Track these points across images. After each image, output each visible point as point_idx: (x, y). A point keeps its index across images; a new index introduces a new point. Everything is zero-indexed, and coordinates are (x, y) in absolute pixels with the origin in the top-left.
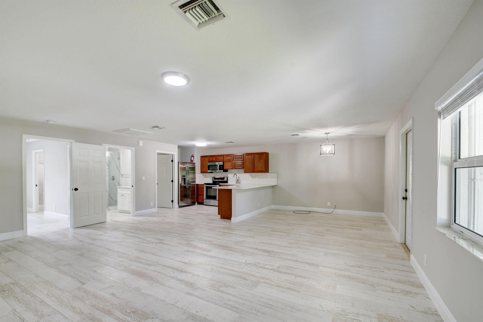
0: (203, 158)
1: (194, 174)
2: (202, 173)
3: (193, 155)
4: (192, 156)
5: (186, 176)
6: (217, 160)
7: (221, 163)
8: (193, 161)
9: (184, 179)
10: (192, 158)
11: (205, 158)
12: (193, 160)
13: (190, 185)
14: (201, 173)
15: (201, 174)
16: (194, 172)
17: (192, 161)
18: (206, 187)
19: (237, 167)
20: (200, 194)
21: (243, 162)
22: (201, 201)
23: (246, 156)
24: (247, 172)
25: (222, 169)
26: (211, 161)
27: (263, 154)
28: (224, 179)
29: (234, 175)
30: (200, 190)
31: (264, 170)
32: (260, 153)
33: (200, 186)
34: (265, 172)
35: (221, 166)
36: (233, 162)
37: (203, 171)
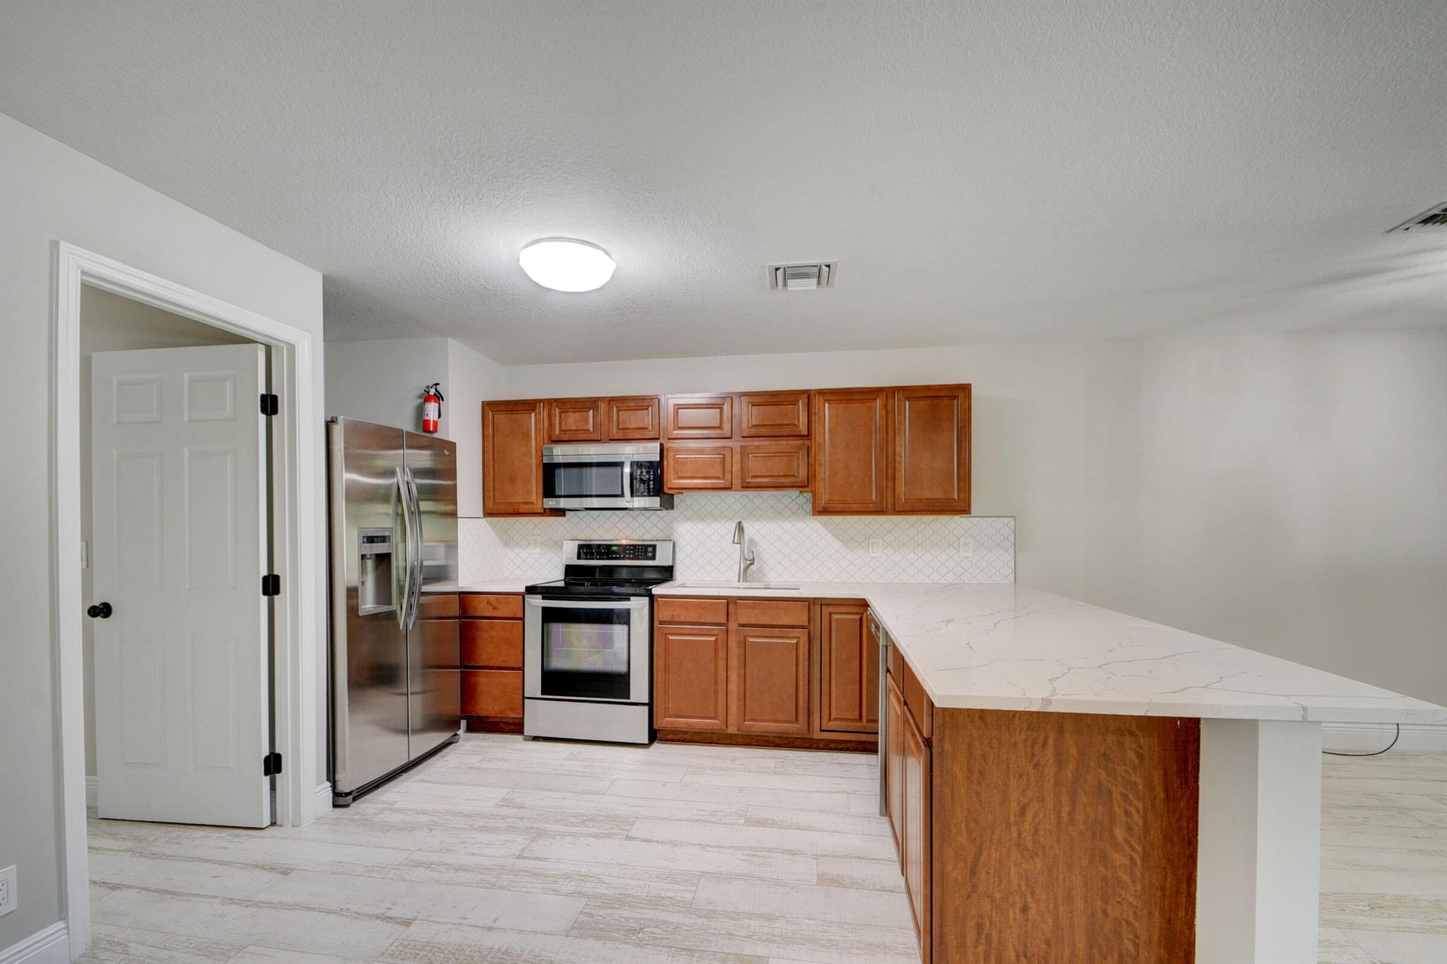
0: (502, 418)
1: (449, 521)
2: (490, 519)
3: (436, 384)
4: (432, 392)
5: (397, 537)
6: (614, 432)
7: (649, 451)
8: (435, 430)
9: (383, 560)
10: (431, 409)
11: (521, 417)
12: (436, 423)
13: (423, 599)
14: (488, 513)
15: (484, 522)
16: (449, 508)
17: (425, 426)
18: (545, 610)
19: (760, 480)
20: (487, 664)
21: (806, 442)
22: (497, 708)
23: (827, 411)
24: (839, 507)
25: (652, 486)
26: (566, 437)
27: (954, 397)
28: (653, 558)
29: (732, 526)
30: (494, 633)
31: (956, 496)
32: (927, 388)
33: (494, 608)
34: (963, 508)
35: (644, 469)
36: (729, 443)
37: (503, 504)
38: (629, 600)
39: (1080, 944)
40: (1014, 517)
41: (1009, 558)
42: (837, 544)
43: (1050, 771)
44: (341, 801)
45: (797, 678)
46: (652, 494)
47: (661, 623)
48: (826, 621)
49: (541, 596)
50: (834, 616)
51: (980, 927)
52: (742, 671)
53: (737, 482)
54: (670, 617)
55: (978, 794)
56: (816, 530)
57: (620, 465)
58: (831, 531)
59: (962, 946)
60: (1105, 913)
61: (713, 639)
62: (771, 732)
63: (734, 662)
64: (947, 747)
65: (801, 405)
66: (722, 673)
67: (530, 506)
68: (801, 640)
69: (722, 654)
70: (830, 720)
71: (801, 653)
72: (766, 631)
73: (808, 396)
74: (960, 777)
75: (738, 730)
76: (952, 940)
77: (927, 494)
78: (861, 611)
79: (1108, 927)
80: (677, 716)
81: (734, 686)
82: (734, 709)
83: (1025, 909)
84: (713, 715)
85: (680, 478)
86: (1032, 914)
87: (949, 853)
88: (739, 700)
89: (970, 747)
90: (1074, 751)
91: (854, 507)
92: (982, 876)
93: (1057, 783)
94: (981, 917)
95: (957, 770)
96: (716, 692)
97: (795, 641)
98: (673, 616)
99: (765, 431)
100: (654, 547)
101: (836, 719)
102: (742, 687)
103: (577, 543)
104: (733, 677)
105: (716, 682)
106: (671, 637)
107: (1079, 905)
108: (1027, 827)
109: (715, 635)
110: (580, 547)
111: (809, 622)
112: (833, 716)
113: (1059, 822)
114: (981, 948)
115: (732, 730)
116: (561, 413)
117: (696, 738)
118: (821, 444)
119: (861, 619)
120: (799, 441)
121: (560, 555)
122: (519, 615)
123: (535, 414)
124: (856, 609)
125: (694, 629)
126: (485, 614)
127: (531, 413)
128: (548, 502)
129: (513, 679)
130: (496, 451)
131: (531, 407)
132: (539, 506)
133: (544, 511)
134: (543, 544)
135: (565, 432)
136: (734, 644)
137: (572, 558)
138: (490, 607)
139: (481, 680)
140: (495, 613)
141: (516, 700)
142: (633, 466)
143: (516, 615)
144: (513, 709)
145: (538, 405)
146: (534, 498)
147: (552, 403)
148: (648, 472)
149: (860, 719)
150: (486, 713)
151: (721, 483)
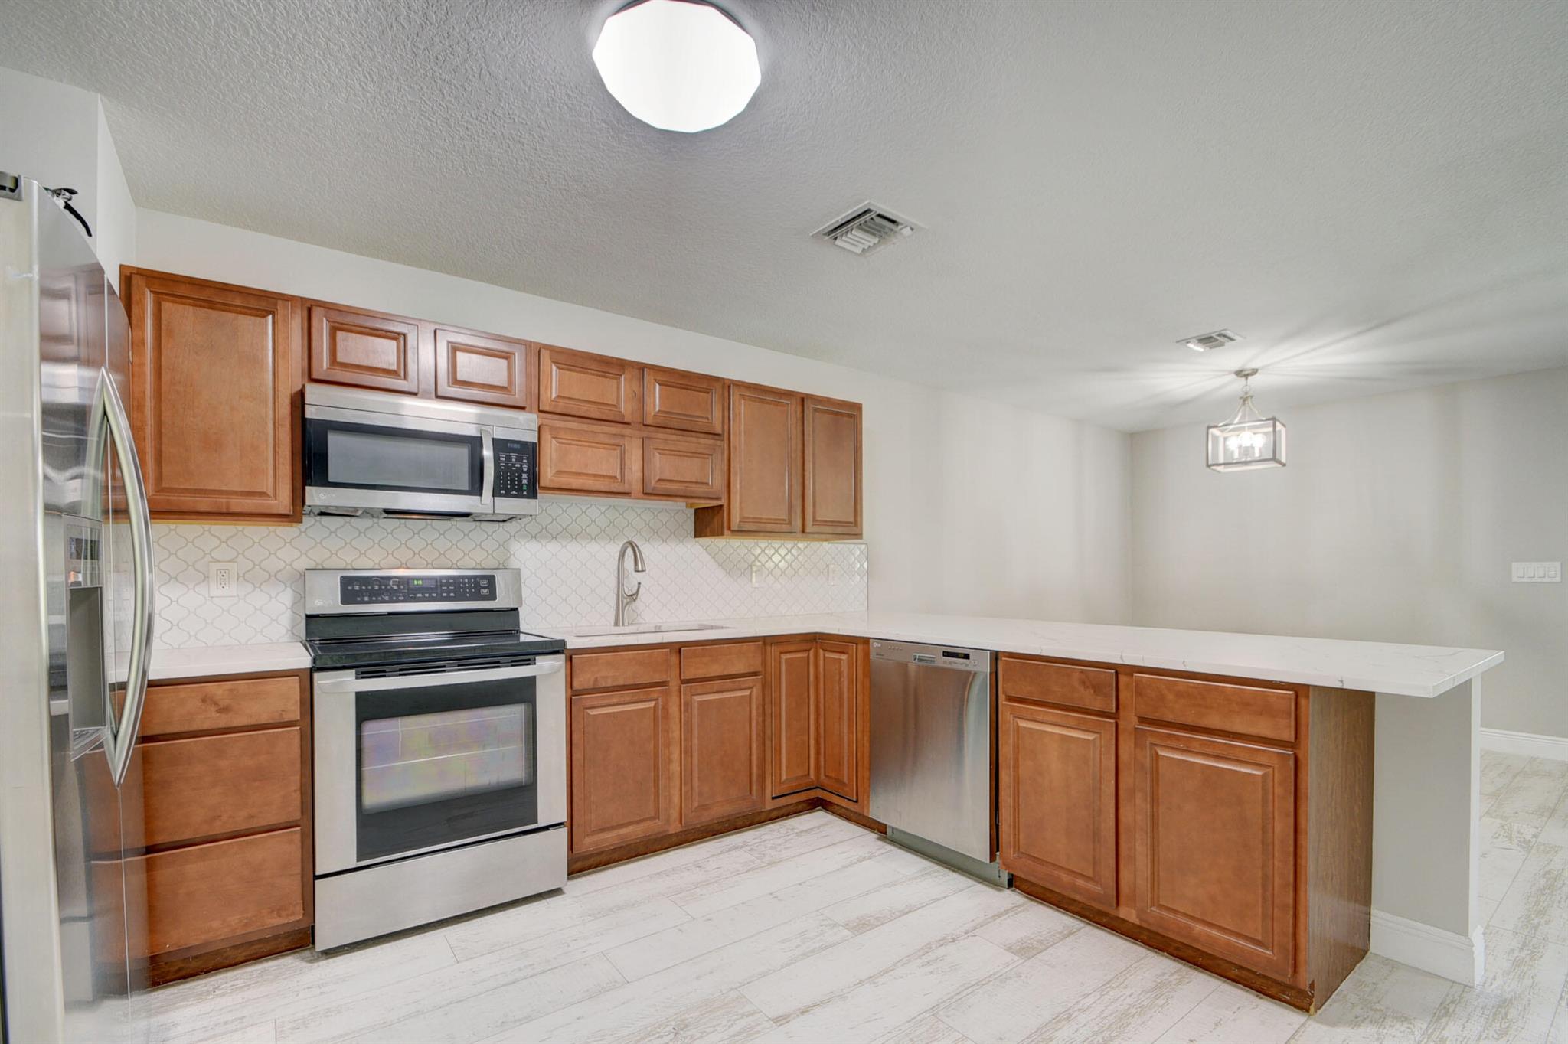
3: (70, 192)
7: (518, 427)
11: (235, 319)
18: (361, 697)
19: (668, 485)
20: (206, 831)
21: (719, 443)
22: (234, 920)
23: (742, 408)
24: (753, 527)
25: (525, 482)
26: (347, 374)
28: (492, 597)
31: (851, 519)
32: (829, 401)
33: (224, 709)
35: (514, 455)
36: (627, 431)
37: (186, 490)
38: (528, 662)
40: (866, 544)
41: (864, 585)
42: (721, 574)
45: (750, 739)
46: (525, 493)
47: (576, 692)
48: (775, 665)
49: (353, 672)
50: (784, 657)
52: (687, 742)
53: (636, 487)
54: (591, 683)
57: (478, 442)
58: (714, 557)
61: (650, 704)
62: (719, 818)
63: (676, 732)
65: (715, 396)
66: (662, 750)
67: (262, 502)
68: (754, 691)
69: (661, 724)
70: (779, 783)
71: (754, 706)
72: (714, 685)
73: (727, 386)
75: (684, 825)
78: (808, 648)
80: (602, 830)
82: (676, 798)
84: (651, 814)
85: (562, 472)
88: (683, 783)
91: (769, 527)
96: (655, 780)
97: (747, 693)
98: (596, 679)
99: (673, 421)
100: (491, 579)
101: (787, 781)
102: (689, 765)
105: (655, 765)
106: (593, 712)
109: (654, 700)
110: (346, 581)
111: (762, 665)
112: (784, 779)
116: (334, 330)
117: (616, 856)
118: (735, 448)
119: (808, 657)
120: (711, 442)
121: (287, 597)
122: (294, 713)
123: (274, 318)
124: (804, 646)
125: (627, 695)
126: (195, 726)
127: (264, 317)
128: (317, 496)
129: (285, 846)
130: (165, 377)
131: (263, 305)
132: (283, 501)
133: (297, 512)
134: (242, 577)
135: (345, 366)
136: (674, 710)
137: (327, 600)
138: (213, 709)
139: (193, 869)
140: (223, 721)
141: (292, 885)
142: (500, 445)
143: (288, 717)
144: (279, 911)
145: (280, 302)
146: (268, 486)
147: (309, 307)
148: (519, 459)
149: (812, 776)
150: (203, 937)
151: (615, 487)
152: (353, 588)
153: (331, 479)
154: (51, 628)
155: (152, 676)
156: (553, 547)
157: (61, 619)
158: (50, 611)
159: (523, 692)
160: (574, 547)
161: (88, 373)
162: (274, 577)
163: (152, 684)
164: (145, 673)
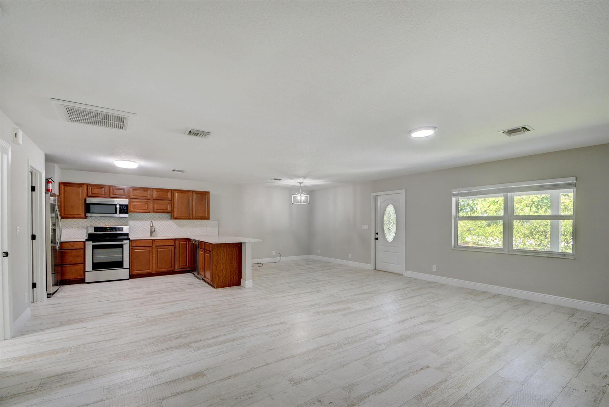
0: (67, 188)
3: (51, 178)
4: (50, 180)
5: (56, 225)
6: (112, 195)
7: (125, 202)
8: (51, 192)
9: (54, 232)
10: (50, 185)
11: (76, 188)
12: (51, 190)
14: (62, 218)
17: (48, 191)
18: (93, 246)
19: (158, 210)
21: (171, 202)
22: (74, 276)
23: (176, 194)
24: (179, 218)
25: (126, 211)
26: (94, 195)
27: (206, 194)
28: (123, 231)
29: (150, 222)
30: (72, 254)
31: (206, 215)
32: (200, 192)
33: (72, 246)
34: (207, 218)
35: (123, 207)
36: (149, 201)
37: (68, 215)
38: (123, 241)
39: (229, 274)
40: (218, 220)
41: (217, 229)
42: (177, 227)
43: (226, 253)
44: (49, 296)
46: (126, 213)
47: (132, 247)
48: (178, 244)
49: (93, 242)
50: (180, 243)
51: (217, 274)
52: (157, 257)
53: (152, 211)
54: (134, 246)
55: (217, 257)
56: (172, 223)
57: (116, 205)
58: (175, 223)
59: (215, 277)
60: (232, 270)
61: (148, 250)
62: (164, 271)
63: (154, 255)
64: (213, 251)
65: (170, 193)
66: (151, 258)
67: (80, 216)
68: (172, 249)
69: (151, 254)
70: (179, 266)
71: (172, 252)
72: (163, 247)
73: (172, 191)
74: (215, 255)
75: (156, 272)
76: (214, 277)
77: (200, 215)
79: (232, 271)
81: (154, 262)
82: (154, 267)
83: (223, 271)
84: (148, 269)
85: (134, 209)
86: (224, 271)
87: (213, 265)
88: (156, 264)
89: (216, 251)
90: (228, 250)
91: (183, 218)
92: (217, 267)
93: (226, 254)
94: (217, 273)
95: (214, 254)
96: (149, 263)
97: (170, 249)
98: (136, 245)
99: (160, 198)
100: (122, 228)
101: (181, 266)
102: (157, 261)
103: (94, 227)
104: (154, 259)
105: (149, 261)
106: (136, 251)
107: (229, 269)
108: (223, 260)
110: (95, 228)
111: (174, 244)
112: (180, 265)
113: (227, 259)
114: (218, 277)
115: (154, 272)
116: (92, 188)
118: (175, 203)
119: (187, 243)
120: (169, 202)
121: (85, 231)
122: (83, 248)
123: (82, 188)
124: (185, 241)
125: (143, 248)
126: (68, 248)
127: (80, 187)
128: (88, 215)
129: (81, 267)
130: (65, 198)
131: (80, 185)
132: (83, 216)
133: (86, 217)
134: (78, 227)
135: (93, 194)
136: (154, 251)
137: (92, 231)
138: (71, 246)
139: (68, 268)
140: (72, 248)
141: (82, 273)
142: (121, 205)
143: (82, 248)
144: (80, 276)
145: (83, 185)
146: (81, 213)
147: (88, 185)
148: (125, 207)
149: (187, 265)
150: (69, 278)
151: (147, 211)
152: (96, 229)
153: (91, 212)
154: (51, 235)
155: (61, 241)
156: (137, 222)
157: (52, 234)
158: (51, 232)
159: (121, 246)
160: (142, 222)
161: (54, 198)
162: (83, 227)
163: (61, 242)
164: (60, 241)
